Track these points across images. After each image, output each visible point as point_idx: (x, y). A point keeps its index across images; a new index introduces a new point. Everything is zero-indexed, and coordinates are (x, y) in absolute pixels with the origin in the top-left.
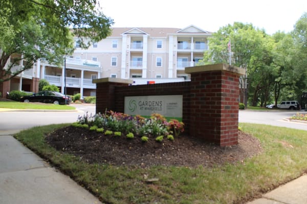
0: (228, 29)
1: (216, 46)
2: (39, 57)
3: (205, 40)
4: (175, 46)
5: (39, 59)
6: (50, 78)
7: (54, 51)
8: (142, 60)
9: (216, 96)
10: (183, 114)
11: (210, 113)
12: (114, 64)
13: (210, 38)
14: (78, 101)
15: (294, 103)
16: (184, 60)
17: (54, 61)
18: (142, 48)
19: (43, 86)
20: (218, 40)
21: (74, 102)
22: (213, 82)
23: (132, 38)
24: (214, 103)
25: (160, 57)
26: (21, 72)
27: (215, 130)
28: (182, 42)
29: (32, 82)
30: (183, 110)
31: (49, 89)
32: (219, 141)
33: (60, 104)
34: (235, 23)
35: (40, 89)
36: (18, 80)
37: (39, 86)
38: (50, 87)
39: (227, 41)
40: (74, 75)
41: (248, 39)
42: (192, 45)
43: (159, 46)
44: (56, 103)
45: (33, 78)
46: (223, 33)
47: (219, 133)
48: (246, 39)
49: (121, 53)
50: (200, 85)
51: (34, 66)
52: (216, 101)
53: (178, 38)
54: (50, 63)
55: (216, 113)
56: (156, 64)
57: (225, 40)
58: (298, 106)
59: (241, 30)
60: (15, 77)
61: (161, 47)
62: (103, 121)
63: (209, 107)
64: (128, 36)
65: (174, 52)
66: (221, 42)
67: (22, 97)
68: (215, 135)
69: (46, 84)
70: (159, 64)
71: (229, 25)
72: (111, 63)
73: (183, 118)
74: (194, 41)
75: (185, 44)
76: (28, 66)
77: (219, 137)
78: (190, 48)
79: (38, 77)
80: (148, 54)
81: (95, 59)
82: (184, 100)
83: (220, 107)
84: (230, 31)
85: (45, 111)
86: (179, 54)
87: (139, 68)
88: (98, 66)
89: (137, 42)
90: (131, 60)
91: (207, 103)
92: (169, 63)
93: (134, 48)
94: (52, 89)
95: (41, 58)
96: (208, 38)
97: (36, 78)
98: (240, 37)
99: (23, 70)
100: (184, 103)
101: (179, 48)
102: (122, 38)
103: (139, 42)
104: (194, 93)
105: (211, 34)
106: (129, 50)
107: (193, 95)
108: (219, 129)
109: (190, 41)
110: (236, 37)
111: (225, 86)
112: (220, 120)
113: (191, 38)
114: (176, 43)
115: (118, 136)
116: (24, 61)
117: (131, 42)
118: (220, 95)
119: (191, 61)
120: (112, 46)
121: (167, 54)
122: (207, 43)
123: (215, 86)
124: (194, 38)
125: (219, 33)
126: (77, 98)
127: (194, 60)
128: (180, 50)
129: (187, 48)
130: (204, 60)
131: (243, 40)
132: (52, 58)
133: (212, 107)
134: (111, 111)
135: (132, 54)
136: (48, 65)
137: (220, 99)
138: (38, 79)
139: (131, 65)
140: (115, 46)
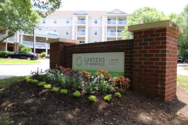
0: (140, 11)
1: (132, 22)
2: (18, 29)
3: (125, 19)
4: (106, 22)
5: (18, 30)
6: (26, 43)
7: (27, 25)
8: (85, 31)
9: (160, 53)
10: (125, 69)
11: (154, 70)
12: (67, 34)
13: (129, 17)
14: (44, 58)
15: (181, 58)
16: (112, 31)
17: (28, 32)
18: (85, 23)
19: (21, 48)
20: (134, 18)
21: (42, 58)
22: (156, 39)
23: (78, 17)
24: (158, 59)
25: (97, 29)
26: (6, 38)
27: (159, 86)
28: (110, 20)
29: (14, 46)
30: (125, 66)
31: (25, 50)
32: (164, 97)
33: (31, 60)
34: (144, 7)
35: (20, 50)
36: (5, 44)
37: (19, 48)
38: (26, 49)
39: (139, 19)
40: (41, 41)
41: (153, 17)
42: (117, 21)
43: (96, 22)
44: (29, 59)
45: (15, 43)
46: (137, 14)
47: (164, 89)
48: (152, 18)
49: (72, 27)
50: (143, 42)
51: (15, 35)
52: (160, 58)
53: (108, 17)
54: (25, 33)
55: (160, 69)
56: (94, 33)
57: (138, 18)
58: (183, 60)
59: (148, 11)
60: (2, 42)
61: (97, 23)
62: (52, 76)
63: (152, 63)
64: (76, 16)
65: (105, 26)
66: (136, 19)
67: (6, 55)
68: (159, 90)
69: (23, 47)
70: (96, 34)
71: (141, 9)
72: (66, 33)
73: (125, 72)
74: (118, 19)
75: (112, 21)
76: (11, 35)
77: (164, 93)
78: (115, 24)
79: (18, 42)
80: (89, 27)
81: (55, 31)
82: (125, 56)
83: (165, 64)
84: (141, 12)
85: (19, 65)
86: (108, 27)
87: (83, 36)
88: (57, 35)
89: (82, 19)
90: (78, 31)
91: (151, 59)
92: (102, 33)
93: (80, 24)
94: (27, 50)
95: (19, 30)
96: (127, 17)
97: (17, 43)
98: (148, 16)
99: (7, 38)
100: (125, 59)
101: (108, 23)
102: (72, 17)
103: (83, 19)
104: (137, 50)
105: (129, 15)
106: (77, 25)
107: (136, 52)
108: (164, 84)
109: (115, 19)
110: (145, 16)
111: (169, 43)
112: (165, 76)
113: (116, 17)
114: (107, 20)
115: (64, 94)
116: (8, 32)
117: (78, 20)
118: (165, 51)
119: (116, 31)
120: (66, 22)
121: (101, 28)
122: (126, 20)
123: (159, 43)
124: (118, 17)
125: (134, 13)
126: (43, 56)
127: (118, 31)
128: (109, 25)
129: (114, 24)
130: (124, 31)
131: (150, 18)
132: (27, 29)
133: (156, 63)
134: (61, 66)
135: (79, 27)
136: (24, 34)
137: (165, 55)
138: (18, 43)
139: (78, 35)
140: (68, 22)
